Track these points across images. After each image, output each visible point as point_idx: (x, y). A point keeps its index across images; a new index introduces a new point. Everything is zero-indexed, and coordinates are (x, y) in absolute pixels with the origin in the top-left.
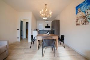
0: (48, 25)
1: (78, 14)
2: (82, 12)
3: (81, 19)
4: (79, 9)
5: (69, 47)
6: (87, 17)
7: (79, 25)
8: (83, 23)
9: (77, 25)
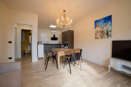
0: (54, 36)
1: (97, 28)
2: (100, 27)
3: (100, 34)
4: (98, 24)
5: (88, 61)
6: (104, 32)
7: (98, 38)
8: (101, 37)
9: (96, 38)
